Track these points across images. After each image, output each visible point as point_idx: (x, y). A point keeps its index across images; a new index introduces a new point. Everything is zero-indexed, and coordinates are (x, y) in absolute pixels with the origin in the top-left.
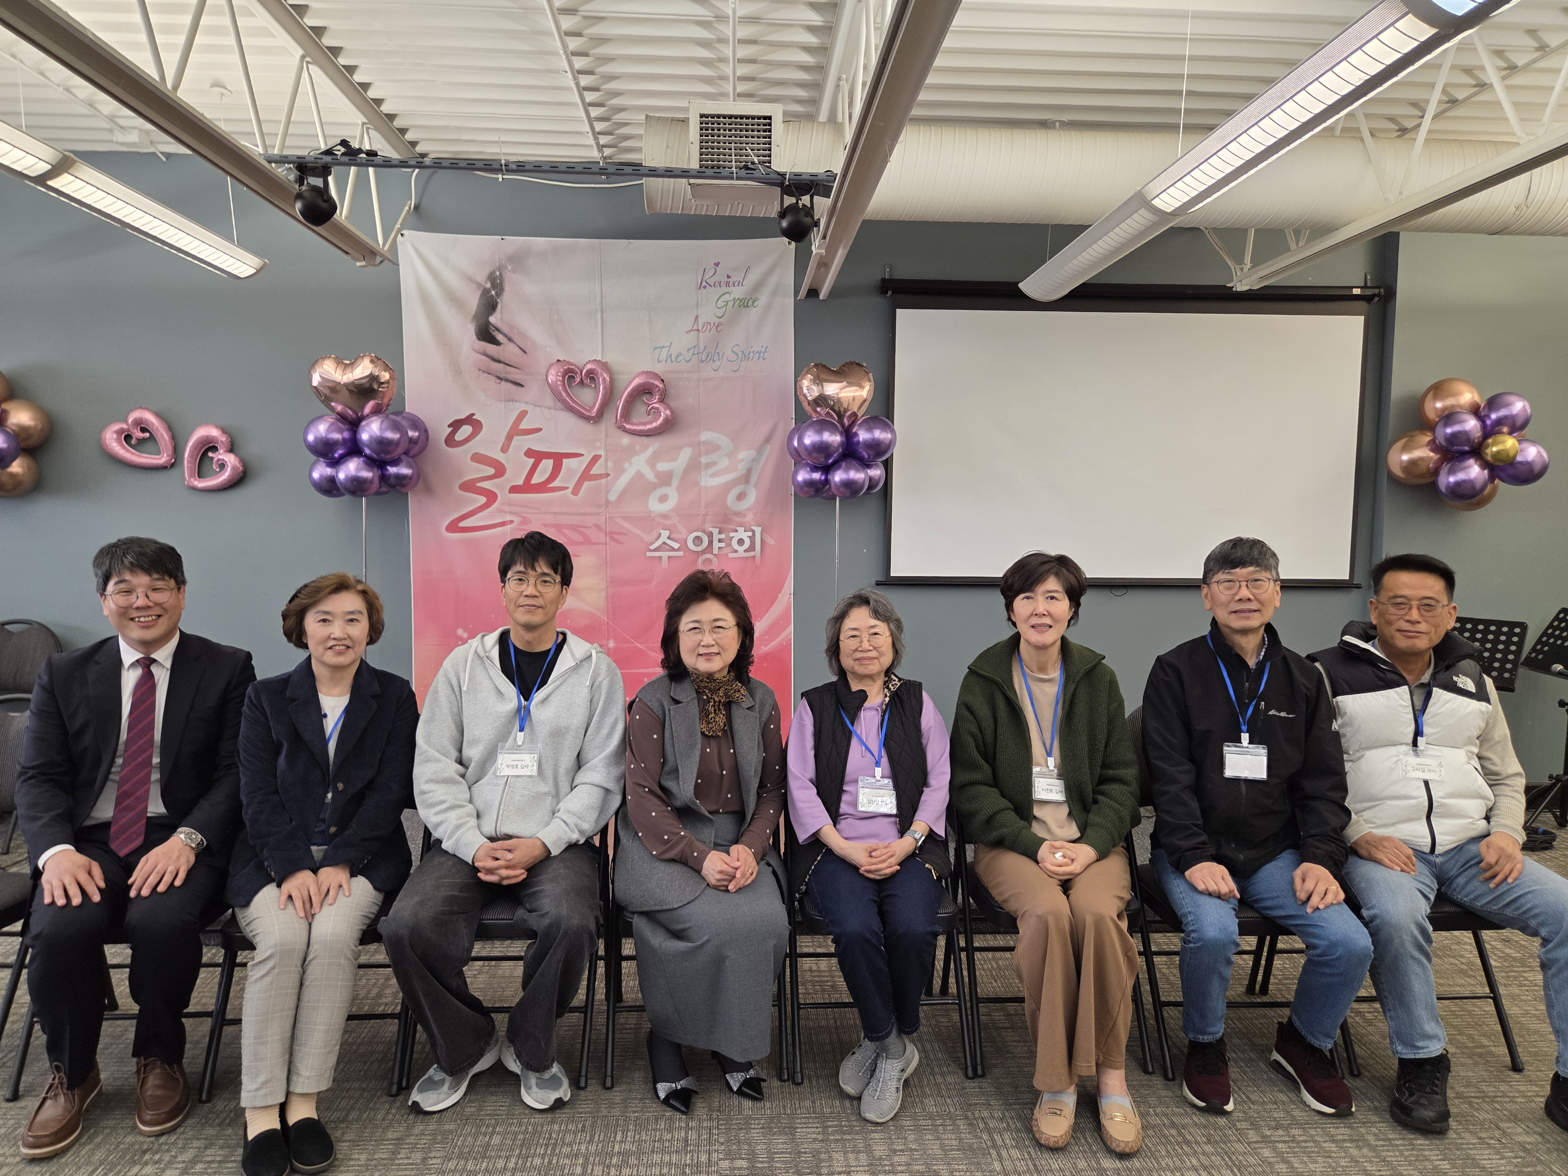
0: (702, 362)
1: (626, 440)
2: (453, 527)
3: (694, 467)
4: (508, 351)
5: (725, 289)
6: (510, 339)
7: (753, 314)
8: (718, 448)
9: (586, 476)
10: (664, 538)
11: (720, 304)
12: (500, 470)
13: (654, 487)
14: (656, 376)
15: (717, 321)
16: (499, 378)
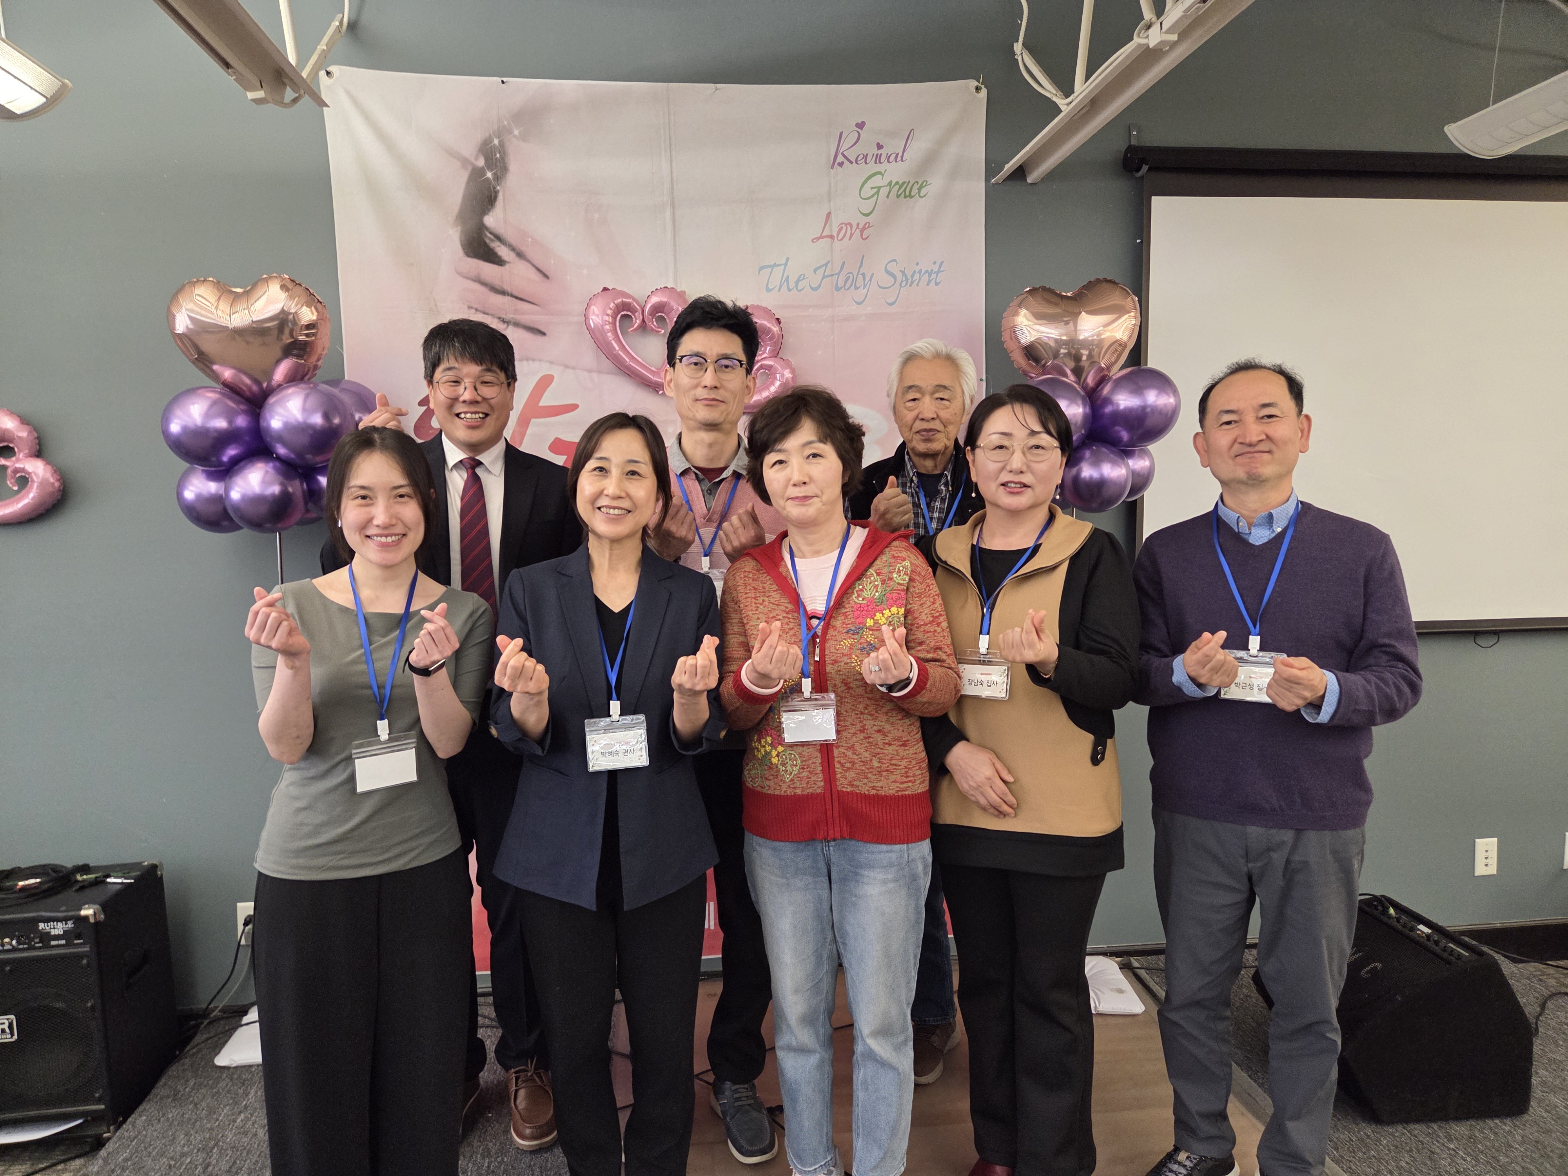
0: (838, 289)
4: (518, 275)
5: (872, 167)
6: (520, 255)
7: (920, 208)
11: (867, 191)
14: (767, 312)
15: (863, 220)
16: (504, 321)
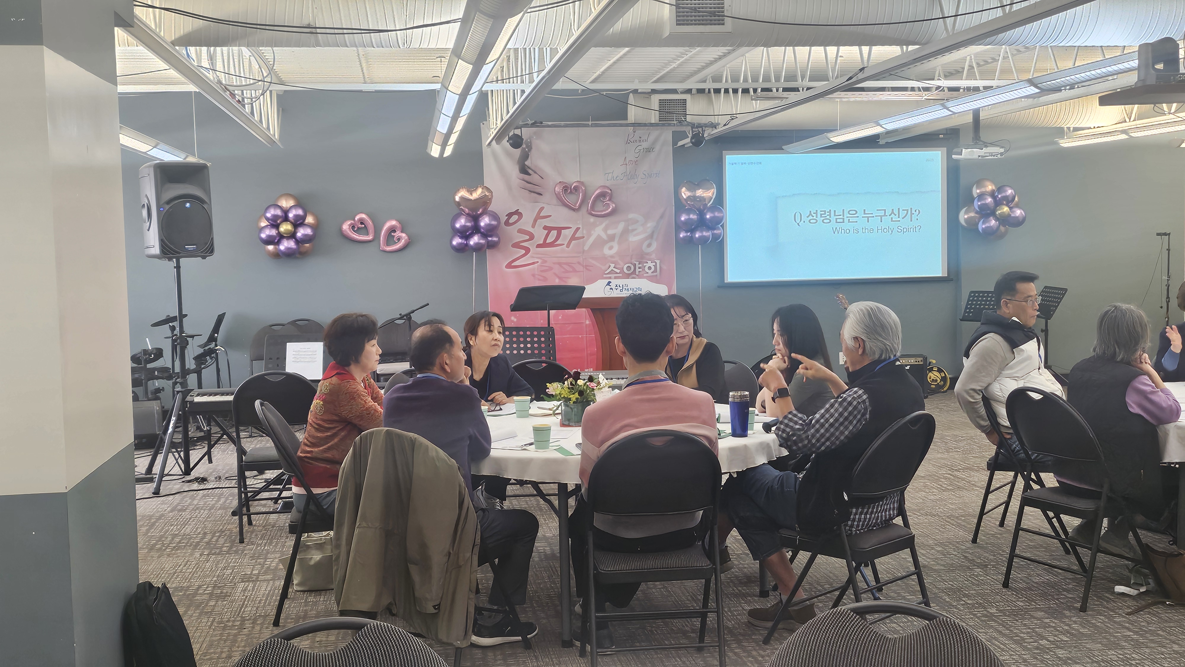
0: (628, 179)
1: (592, 219)
2: (509, 266)
3: (626, 232)
4: (535, 178)
5: (638, 143)
6: (535, 172)
7: (652, 155)
8: (637, 222)
9: (573, 238)
10: (612, 268)
11: (637, 151)
12: (532, 237)
13: (605, 242)
14: (608, 188)
15: (635, 160)
16: (530, 191)
